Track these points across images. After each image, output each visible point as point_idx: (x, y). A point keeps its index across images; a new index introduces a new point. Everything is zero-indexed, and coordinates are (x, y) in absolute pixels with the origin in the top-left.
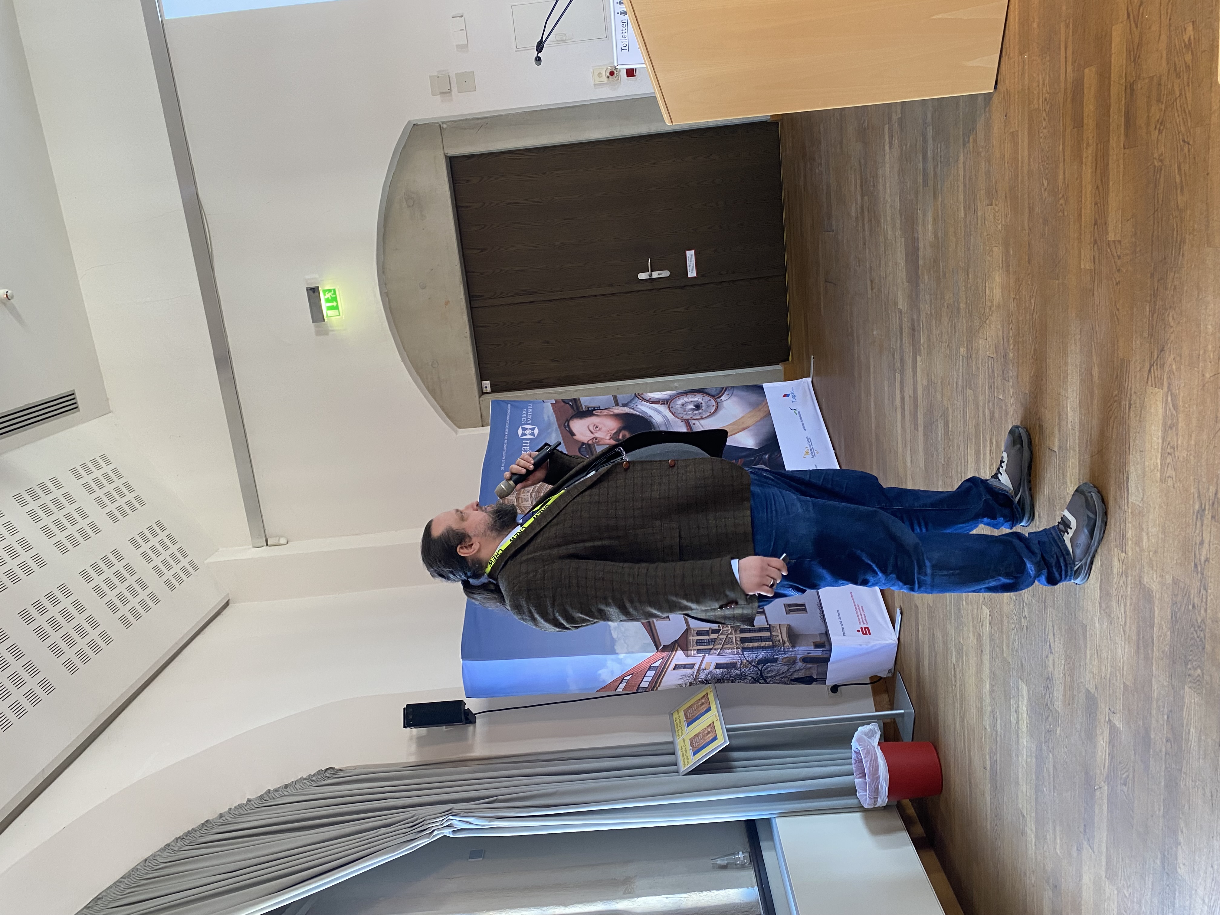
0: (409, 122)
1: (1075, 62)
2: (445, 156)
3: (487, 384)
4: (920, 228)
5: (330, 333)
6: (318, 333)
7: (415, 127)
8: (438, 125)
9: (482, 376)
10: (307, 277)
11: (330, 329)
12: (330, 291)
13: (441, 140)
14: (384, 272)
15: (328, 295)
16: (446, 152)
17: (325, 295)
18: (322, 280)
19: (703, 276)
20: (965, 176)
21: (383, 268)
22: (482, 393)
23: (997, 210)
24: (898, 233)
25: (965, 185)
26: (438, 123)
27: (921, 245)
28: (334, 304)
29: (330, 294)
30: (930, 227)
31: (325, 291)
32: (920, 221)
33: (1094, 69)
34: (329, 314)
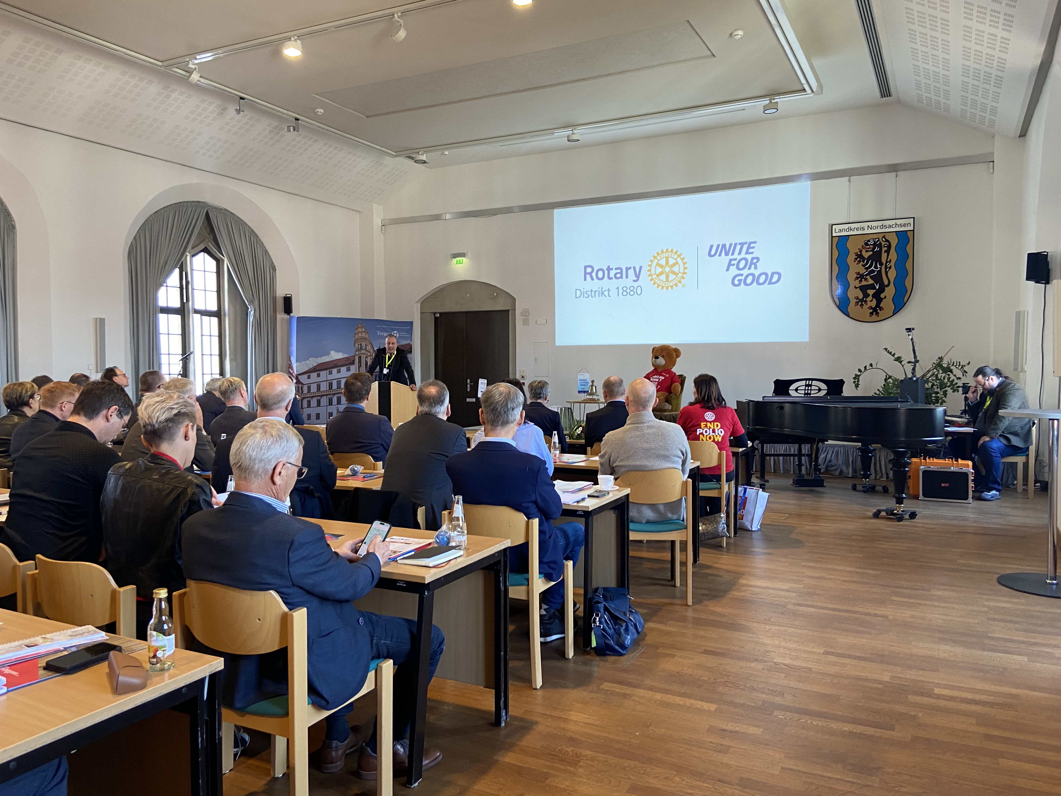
0: (515, 297)
3: (438, 315)
5: (450, 260)
6: (450, 255)
9: (441, 314)
10: (469, 252)
15: (462, 260)
18: (467, 257)
22: (435, 313)
34: (455, 260)
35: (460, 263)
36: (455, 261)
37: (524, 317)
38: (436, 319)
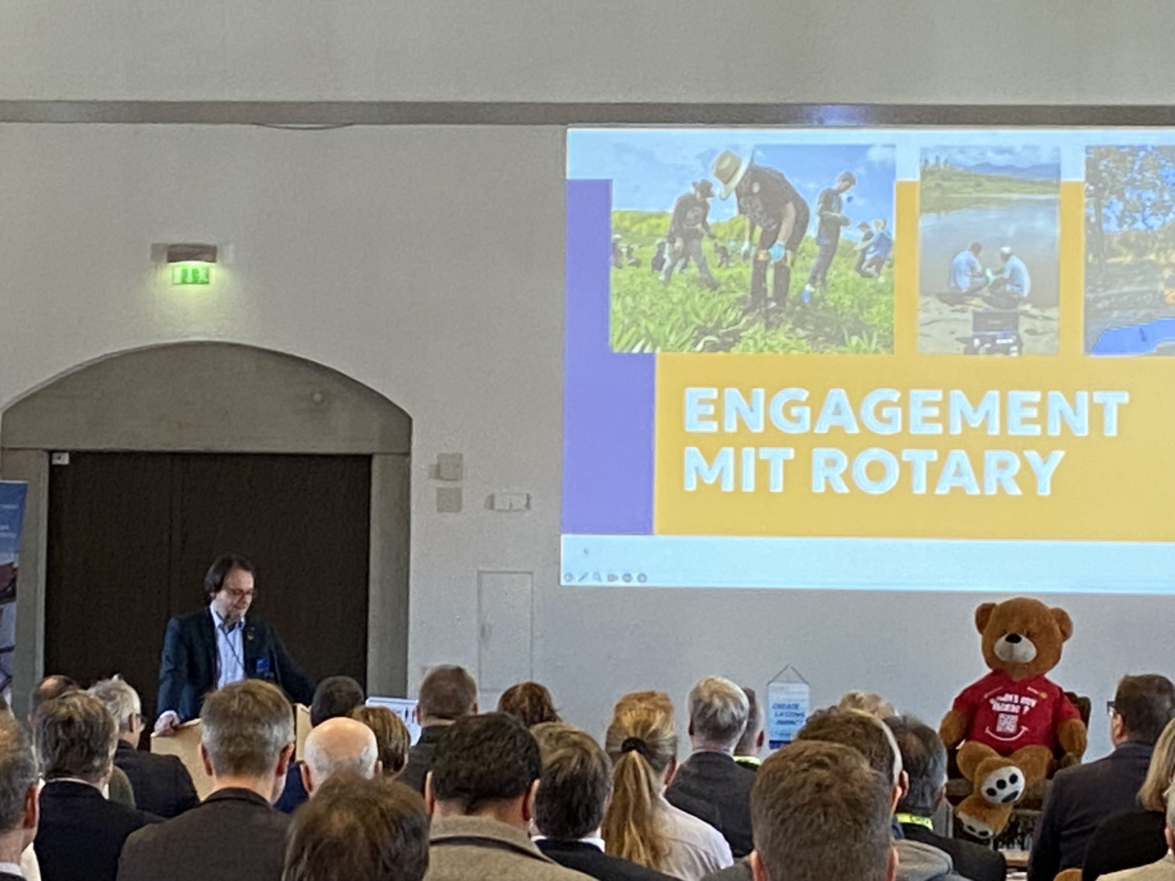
0: (414, 419)
2: (374, 454)
5: (154, 263)
6: (155, 246)
8: (408, 452)
9: (76, 455)
10: (230, 248)
11: (158, 266)
12: (207, 276)
13: (392, 452)
16: (379, 456)
17: (203, 267)
18: (221, 268)
22: (51, 452)
28: (190, 280)
29: (203, 275)
31: (208, 270)
35: (195, 282)
36: (179, 272)
37: (442, 483)
38: (55, 471)
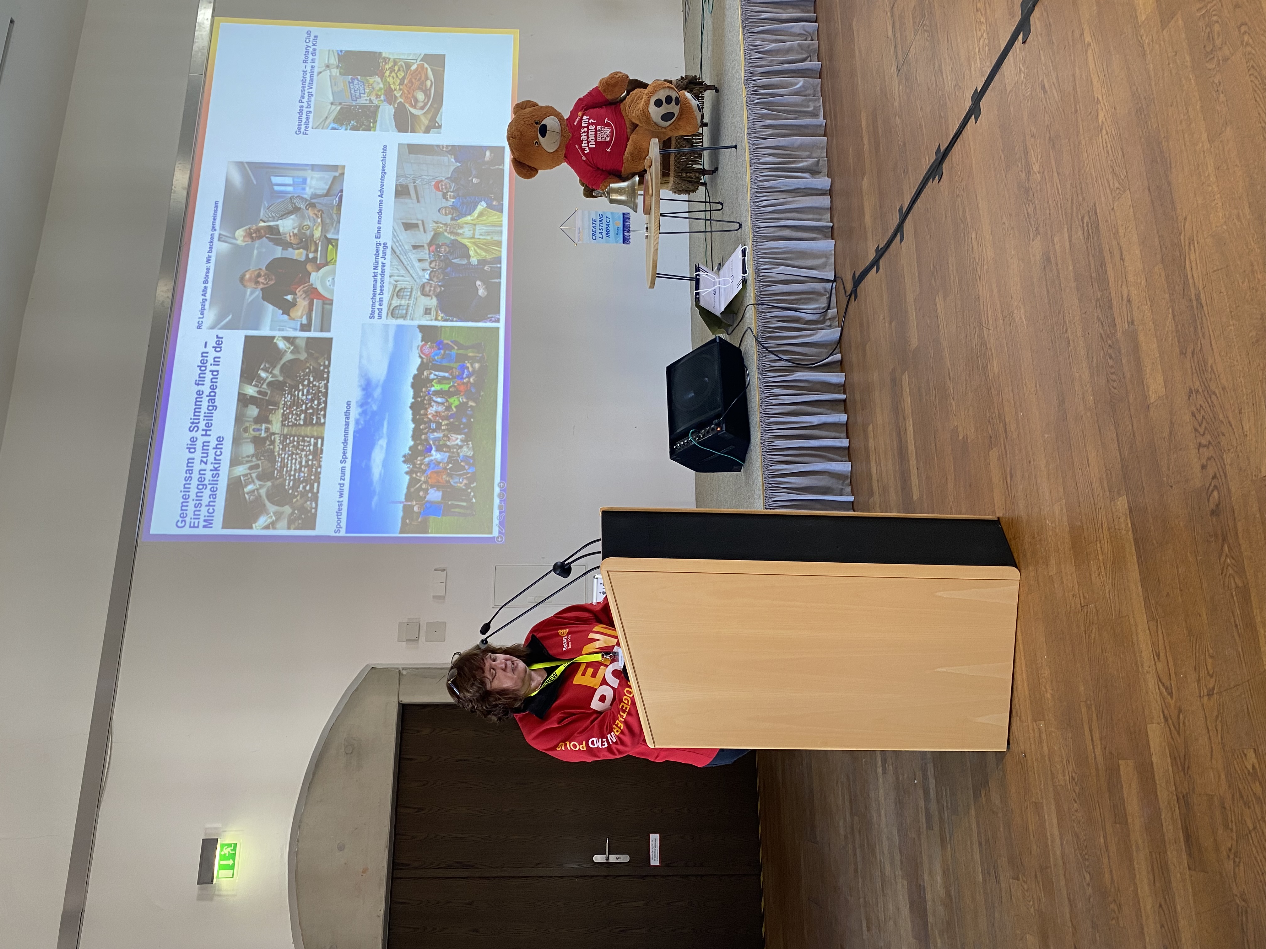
0: (367, 665)
1: (1105, 748)
2: (399, 703)
4: (926, 877)
5: (215, 898)
6: (200, 898)
7: (373, 670)
8: (397, 670)
10: (208, 826)
11: (217, 893)
12: (229, 845)
13: (397, 686)
14: (299, 827)
15: (227, 851)
16: (400, 699)
17: (221, 850)
18: (224, 831)
19: (668, 866)
20: (979, 833)
21: (301, 822)
23: (1026, 888)
24: (899, 872)
25: (980, 844)
26: (398, 669)
27: (929, 897)
28: (231, 862)
29: (229, 849)
30: (939, 879)
31: (223, 845)
32: (926, 867)
33: (1131, 763)
34: (220, 875)
35: (233, 857)
36: (223, 873)
37: (422, 638)
